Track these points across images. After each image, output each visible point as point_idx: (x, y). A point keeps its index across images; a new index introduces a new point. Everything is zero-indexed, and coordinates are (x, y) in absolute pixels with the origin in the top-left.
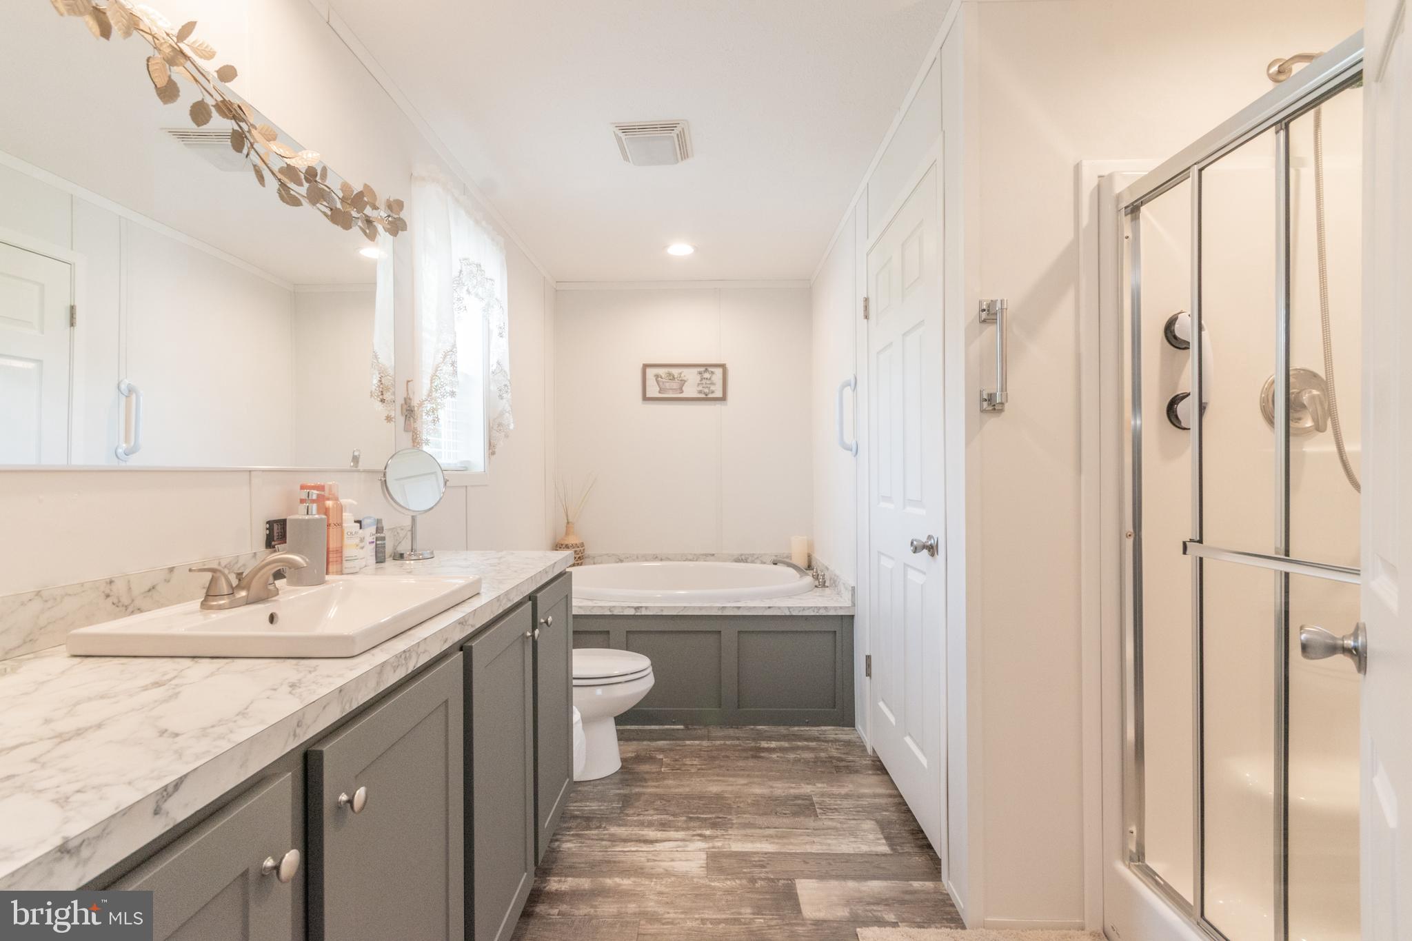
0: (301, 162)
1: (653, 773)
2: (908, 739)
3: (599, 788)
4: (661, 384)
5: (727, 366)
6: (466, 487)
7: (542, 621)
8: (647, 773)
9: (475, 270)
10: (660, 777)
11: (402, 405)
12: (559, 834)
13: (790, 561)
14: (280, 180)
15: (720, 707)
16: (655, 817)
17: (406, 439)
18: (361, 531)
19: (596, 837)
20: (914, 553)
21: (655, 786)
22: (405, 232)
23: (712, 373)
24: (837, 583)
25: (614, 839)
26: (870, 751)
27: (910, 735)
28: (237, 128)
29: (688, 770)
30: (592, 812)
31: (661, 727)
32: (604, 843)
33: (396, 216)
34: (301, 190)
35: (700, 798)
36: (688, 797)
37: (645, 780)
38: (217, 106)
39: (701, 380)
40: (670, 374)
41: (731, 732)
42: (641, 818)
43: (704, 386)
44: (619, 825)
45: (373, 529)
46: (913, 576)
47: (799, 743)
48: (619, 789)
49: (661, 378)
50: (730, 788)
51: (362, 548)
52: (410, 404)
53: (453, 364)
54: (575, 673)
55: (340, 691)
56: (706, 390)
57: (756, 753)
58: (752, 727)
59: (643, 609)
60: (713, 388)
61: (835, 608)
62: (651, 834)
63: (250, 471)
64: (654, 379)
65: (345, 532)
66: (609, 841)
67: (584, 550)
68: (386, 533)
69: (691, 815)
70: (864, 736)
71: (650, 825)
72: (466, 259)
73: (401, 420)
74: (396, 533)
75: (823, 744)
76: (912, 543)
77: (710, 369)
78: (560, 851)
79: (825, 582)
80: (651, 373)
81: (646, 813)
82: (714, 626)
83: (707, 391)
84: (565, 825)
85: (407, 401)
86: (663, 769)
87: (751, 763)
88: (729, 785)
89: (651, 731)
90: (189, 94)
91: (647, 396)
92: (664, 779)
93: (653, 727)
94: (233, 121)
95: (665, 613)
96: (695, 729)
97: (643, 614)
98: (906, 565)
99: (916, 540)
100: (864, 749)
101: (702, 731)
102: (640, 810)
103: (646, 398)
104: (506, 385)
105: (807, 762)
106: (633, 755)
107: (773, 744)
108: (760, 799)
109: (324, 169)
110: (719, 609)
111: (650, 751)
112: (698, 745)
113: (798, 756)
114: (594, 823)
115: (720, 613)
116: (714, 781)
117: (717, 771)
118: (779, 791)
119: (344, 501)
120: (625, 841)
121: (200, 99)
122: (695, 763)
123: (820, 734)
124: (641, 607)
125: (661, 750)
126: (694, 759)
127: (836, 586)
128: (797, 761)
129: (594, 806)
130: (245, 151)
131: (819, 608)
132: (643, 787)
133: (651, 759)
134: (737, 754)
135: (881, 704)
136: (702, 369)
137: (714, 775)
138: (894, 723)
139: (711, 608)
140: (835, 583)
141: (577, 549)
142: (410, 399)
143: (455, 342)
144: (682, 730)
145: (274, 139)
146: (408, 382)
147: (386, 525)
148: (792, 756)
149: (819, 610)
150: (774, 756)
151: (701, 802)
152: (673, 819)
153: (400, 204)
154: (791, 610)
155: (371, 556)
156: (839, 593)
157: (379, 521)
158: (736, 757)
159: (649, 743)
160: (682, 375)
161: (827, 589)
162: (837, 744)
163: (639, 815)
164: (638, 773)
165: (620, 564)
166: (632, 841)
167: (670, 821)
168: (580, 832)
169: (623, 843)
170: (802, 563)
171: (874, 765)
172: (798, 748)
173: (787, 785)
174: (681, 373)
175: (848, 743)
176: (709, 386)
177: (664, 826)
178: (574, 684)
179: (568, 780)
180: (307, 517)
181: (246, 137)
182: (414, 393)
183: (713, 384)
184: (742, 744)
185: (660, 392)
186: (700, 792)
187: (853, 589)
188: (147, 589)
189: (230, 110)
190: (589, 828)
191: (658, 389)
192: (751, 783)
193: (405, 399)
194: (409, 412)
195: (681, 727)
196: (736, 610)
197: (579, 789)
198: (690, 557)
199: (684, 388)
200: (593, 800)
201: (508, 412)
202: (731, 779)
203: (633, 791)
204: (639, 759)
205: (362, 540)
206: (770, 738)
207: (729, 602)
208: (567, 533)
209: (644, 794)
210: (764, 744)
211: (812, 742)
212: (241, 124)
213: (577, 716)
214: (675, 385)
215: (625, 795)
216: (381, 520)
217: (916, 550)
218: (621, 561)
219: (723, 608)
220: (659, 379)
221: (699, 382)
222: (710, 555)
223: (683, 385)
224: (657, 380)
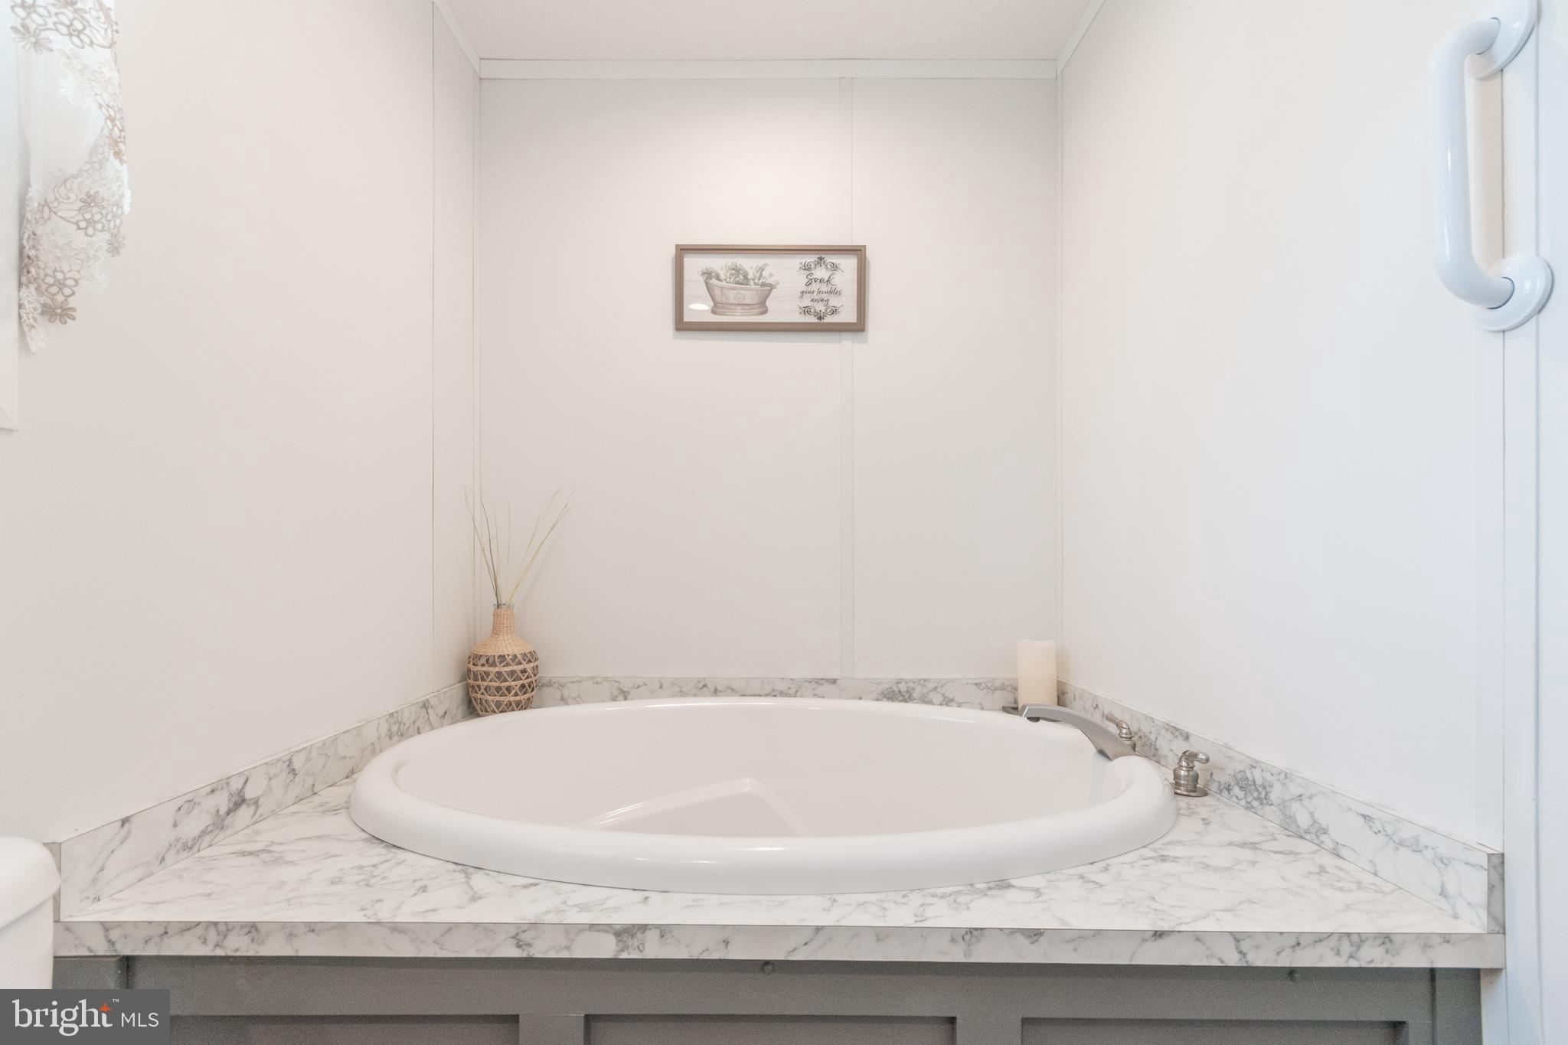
4: (717, 292)
5: (868, 252)
23: (834, 267)
39: (809, 284)
40: (737, 270)
43: (815, 296)
49: (718, 278)
56: (820, 307)
60: (834, 302)
64: (702, 279)
67: (536, 668)
77: (830, 259)
80: (694, 265)
83: (823, 309)
91: (686, 319)
103: (682, 325)
124: (643, 927)
136: (811, 259)
141: (517, 667)
154: (1245, 946)
160: (765, 274)
165: (621, 706)
174: (761, 269)
176: (825, 296)
183: (834, 292)
185: (713, 312)
191: (712, 304)
196: (1022, 941)
198: (781, 686)
199: (768, 303)
208: (496, 632)
214: (749, 295)
218: (625, 695)
219: (971, 931)
220: (714, 281)
221: (805, 289)
222: (828, 680)
223: (768, 296)
224: (707, 284)
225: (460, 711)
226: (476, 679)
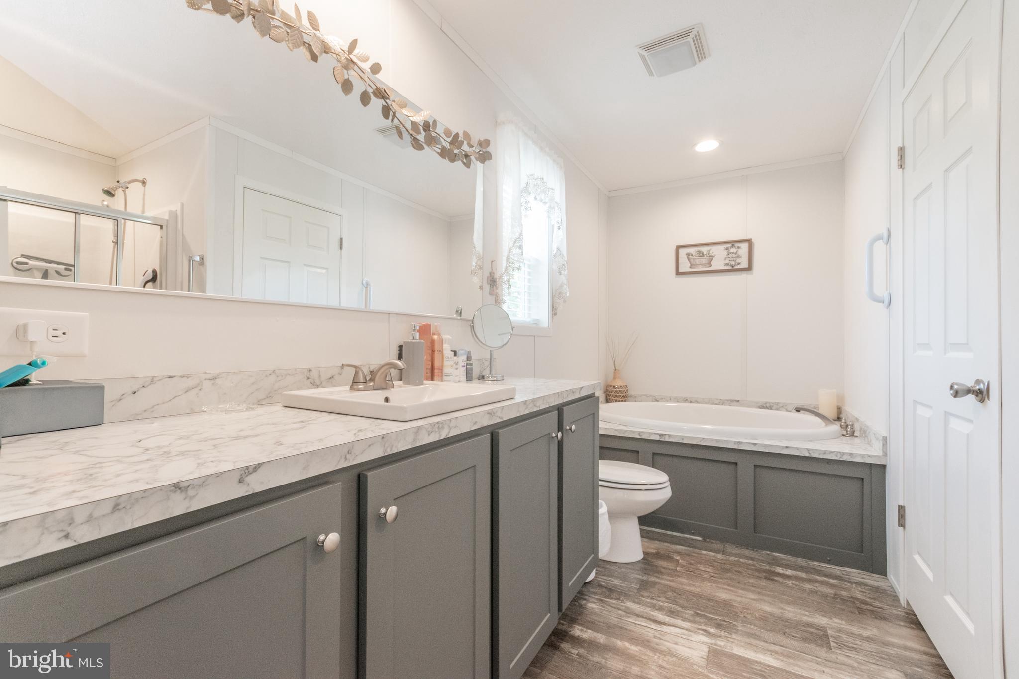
0: (419, 119)
1: (669, 569)
2: (949, 599)
3: (623, 569)
4: (692, 260)
5: (753, 240)
6: (534, 336)
7: (568, 428)
8: (664, 568)
9: (539, 182)
10: (674, 574)
11: (488, 277)
12: (587, 596)
13: (818, 411)
14: (411, 135)
15: (736, 529)
16: (666, 605)
17: (491, 300)
18: (455, 358)
19: (614, 606)
20: (955, 397)
21: (669, 580)
22: (491, 160)
23: (739, 247)
24: (867, 433)
25: (629, 612)
26: (903, 602)
27: (951, 594)
28: (385, 104)
29: (700, 574)
30: (615, 586)
31: (681, 535)
32: (620, 612)
33: (484, 150)
34: (421, 137)
35: (709, 600)
36: (698, 596)
37: (661, 573)
38: (374, 93)
39: (728, 254)
40: (699, 252)
41: (747, 552)
42: (654, 602)
43: (731, 259)
44: (634, 602)
45: (465, 358)
46: (955, 424)
47: (818, 577)
48: (639, 574)
49: (692, 255)
50: (739, 599)
51: (457, 369)
52: (493, 276)
53: (520, 247)
54: (601, 476)
55: (383, 438)
56: (733, 263)
57: (770, 576)
58: (769, 552)
59: (667, 436)
60: (738, 260)
61: (863, 456)
62: (660, 616)
63: (389, 314)
64: (686, 256)
65: (445, 356)
66: (624, 612)
67: (627, 390)
68: (473, 361)
69: (699, 612)
70: (897, 586)
71: (661, 609)
72: (532, 175)
73: (487, 287)
74: (482, 362)
75: (846, 583)
76: (952, 387)
77: (736, 245)
78: (586, 608)
79: (854, 432)
80: (682, 252)
81: (659, 599)
82: (732, 458)
84: (593, 590)
85: (491, 274)
86: (678, 568)
87: (764, 583)
88: (738, 596)
89: (672, 536)
90: (359, 87)
91: (680, 271)
92: (678, 576)
93: (674, 534)
94: (382, 100)
95: (685, 441)
96: (712, 543)
97: (666, 440)
98: (947, 414)
99: (957, 384)
100: (896, 598)
101: (718, 545)
102: (653, 596)
103: (678, 273)
104: (563, 265)
105: (825, 596)
106: (654, 551)
107: (789, 572)
108: (769, 616)
109: (435, 122)
110: (735, 444)
111: (669, 551)
112: (713, 556)
113: (816, 588)
114: (614, 595)
115: (736, 447)
116: (724, 589)
117: (728, 581)
118: (791, 614)
119: (445, 337)
120: (638, 616)
121: (364, 89)
122: (708, 570)
123: (843, 574)
124: (665, 435)
125: (679, 553)
126: (707, 566)
127: (866, 436)
128: (813, 592)
129: (617, 582)
130: (390, 118)
131: (844, 454)
132: (659, 578)
133: (668, 558)
134: (750, 572)
135: (917, 557)
136: (729, 245)
137: (724, 584)
138: (932, 579)
139: (728, 442)
140: (864, 433)
141: (622, 390)
142: (493, 273)
143: (522, 231)
144: (700, 541)
145: (405, 107)
146: (492, 261)
147: (474, 356)
148: (808, 587)
149: (843, 455)
150: (789, 582)
151: (709, 603)
152: (681, 610)
153: (487, 143)
155: (463, 375)
156: (869, 443)
157: (469, 352)
158: (749, 574)
159: (669, 545)
160: (710, 252)
161: (856, 438)
162: (863, 587)
163: (652, 599)
164: (656, 566)
166: (643, 617)
167: (678, 611)
168: (604, 599)
169: (635, 617)
170: (831, 413)
171: (907, 618)
172: (817, 581)
173: (799, 611)
174: (709, 251)
175: (877, 589)
176: (735, 259)
177: (672, 613)
178: (600, 484)
179: (593, 555)
180: (414, 341)
181: (390, 109)
182: (496, 269)
183: (739, 257)
184: (756, 564)
185: (690, 267)
186: (709, 595)
187: (885, 439)
188: (329, 377)
189: (381, 94)
190: (609, 597)
191: (690, 265)
192: (761, 600)
193: (490, 273)
194: (493, 281)
195: (700, 539)
197: (608, 566)
199: (711, 263)
200: (617, 577)
201: (566, 285)
202: (741, 592)
203: (650, 579)
204: (658, 555)
205: (457, 363)
206: (787, 566)
207: (746, 439)
208: (615, 378)
209: (659, 583)
210: (779, 570)
211: (833, 579)
212: (387, 101)
213: (603, 510)
214: (704, 260)
215: (643, 581)
216: (470, 352)
217: (956, 394)
218: (657, 401)
219: (739, 442)
220: (690, 257)
221: (726, 257)
222: (736, 401)
223: (711, 260)
224: (688, 258)
225: (605, 402)
226: (609, 392)
